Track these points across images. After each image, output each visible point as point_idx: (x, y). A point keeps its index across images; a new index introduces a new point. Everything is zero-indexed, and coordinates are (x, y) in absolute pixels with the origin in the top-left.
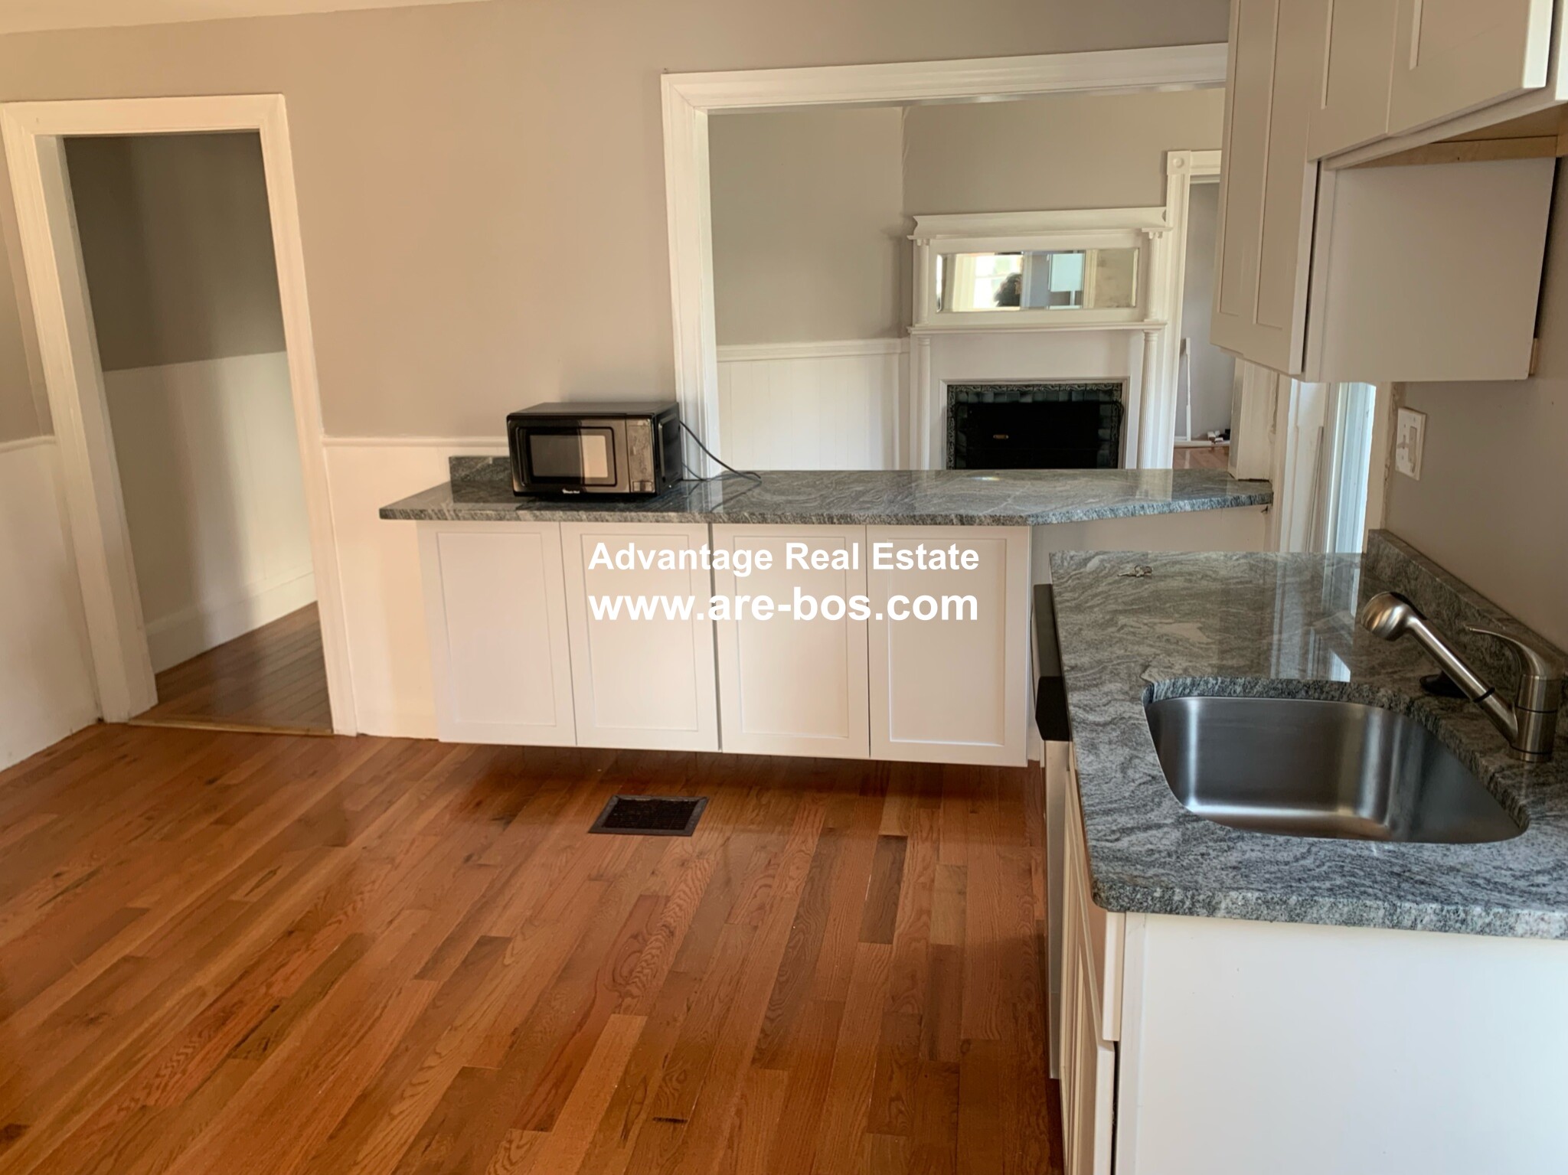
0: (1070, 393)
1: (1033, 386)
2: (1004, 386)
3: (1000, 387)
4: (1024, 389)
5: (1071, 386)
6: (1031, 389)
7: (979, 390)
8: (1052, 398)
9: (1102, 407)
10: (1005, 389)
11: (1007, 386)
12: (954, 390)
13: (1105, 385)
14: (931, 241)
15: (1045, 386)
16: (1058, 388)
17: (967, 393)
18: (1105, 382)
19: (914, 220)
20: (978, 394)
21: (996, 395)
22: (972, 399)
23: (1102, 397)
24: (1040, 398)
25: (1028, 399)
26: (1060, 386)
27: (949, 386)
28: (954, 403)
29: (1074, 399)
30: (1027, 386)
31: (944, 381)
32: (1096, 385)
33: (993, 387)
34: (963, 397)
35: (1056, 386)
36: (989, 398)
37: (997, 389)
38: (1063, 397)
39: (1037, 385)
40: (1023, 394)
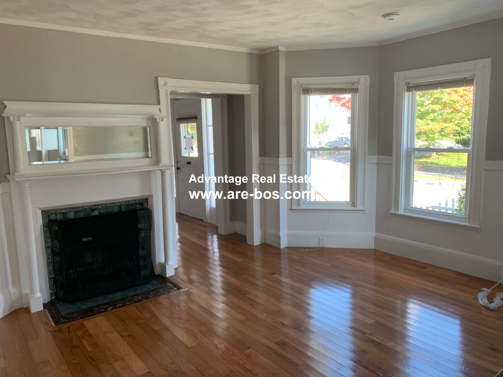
0: (120, 206)
1: (98, 205)
2: (80, 207)
3: (78, 208)
4: (93, 208)
5: (120, 202)
6: (97, 207)
7: (64, 211)
8: (110, 210)
9: (139, 212)
10: (81, 209)
11: (82, 207)
12: (46, 213)
13: (139, 200)
14: (21, 118)
15: (106, 204)
16: (113, 205)
17: (56, 214)
18: (139, 198)
19: (3, 104)
20: (64, 214)
21: (76, 212)
22: (60, 217)
23: (138, 207)
24: (103, 211)
25: (96, 213)
26: (114, 203)
27: (42, 211)
28: (47, 221)
29: (123, 210)
30: (94, 205)
31: (39, 209)
32: (134, 200)
33: (72, 208)
34: (53, 217)
35: (112, 203)
36: (71, 215)
37: (76, 209)
38: (116, 210)
39: (101, 204)
40: (93, 210)
